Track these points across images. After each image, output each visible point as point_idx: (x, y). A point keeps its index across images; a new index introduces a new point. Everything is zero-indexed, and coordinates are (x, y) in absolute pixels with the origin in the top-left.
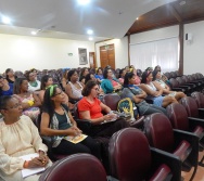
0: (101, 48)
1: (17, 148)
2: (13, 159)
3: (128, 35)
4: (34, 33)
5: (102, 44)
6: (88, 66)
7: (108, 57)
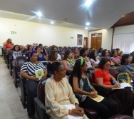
0: (92, 35)
1: (62, 99)
2: (61, 107)
3: (113, 27)
4: (52, 23)
5: (93, 32)
6: (82, 46)
7: (97, 41)
